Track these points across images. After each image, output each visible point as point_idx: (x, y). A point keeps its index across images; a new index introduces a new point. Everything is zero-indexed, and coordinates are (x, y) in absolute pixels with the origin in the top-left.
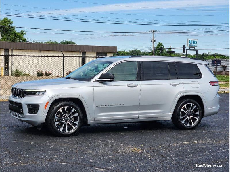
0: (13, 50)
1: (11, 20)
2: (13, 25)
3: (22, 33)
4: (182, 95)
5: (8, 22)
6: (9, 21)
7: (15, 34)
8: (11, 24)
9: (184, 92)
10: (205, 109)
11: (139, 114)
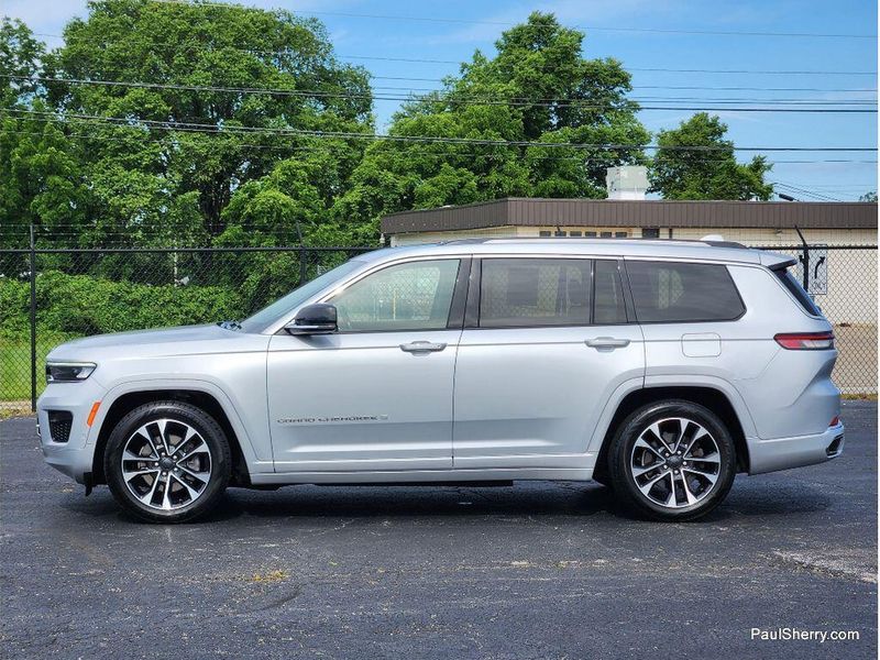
0: (675, 231)
1: (720, 123)
2: (726, 137)
3: (758, 166)
4: (636, 384)
5: (709, 130)
6: (713, 124)
7: (732, 170)
8: (720, 134)
9: (645, 373)
10: (751, 440)
11: (453, 453)
